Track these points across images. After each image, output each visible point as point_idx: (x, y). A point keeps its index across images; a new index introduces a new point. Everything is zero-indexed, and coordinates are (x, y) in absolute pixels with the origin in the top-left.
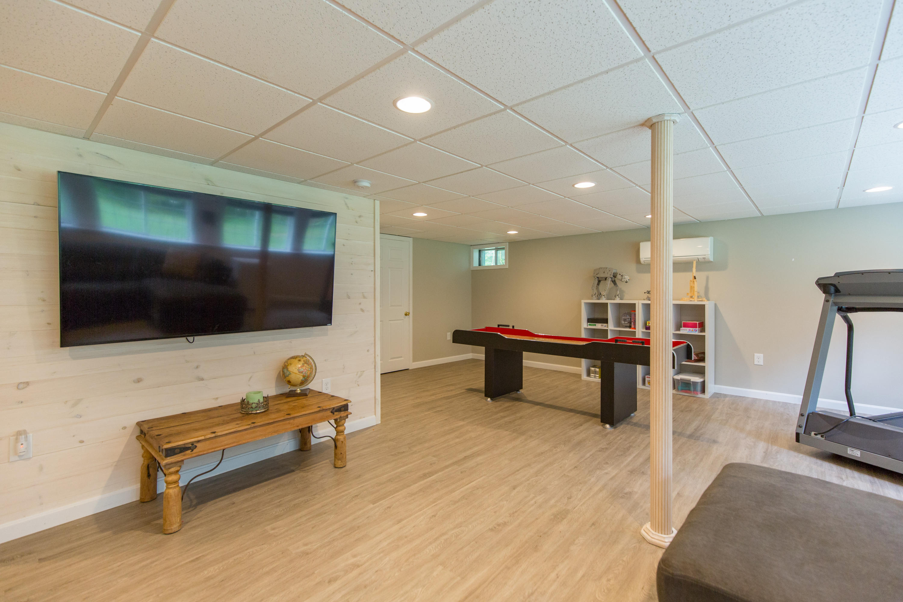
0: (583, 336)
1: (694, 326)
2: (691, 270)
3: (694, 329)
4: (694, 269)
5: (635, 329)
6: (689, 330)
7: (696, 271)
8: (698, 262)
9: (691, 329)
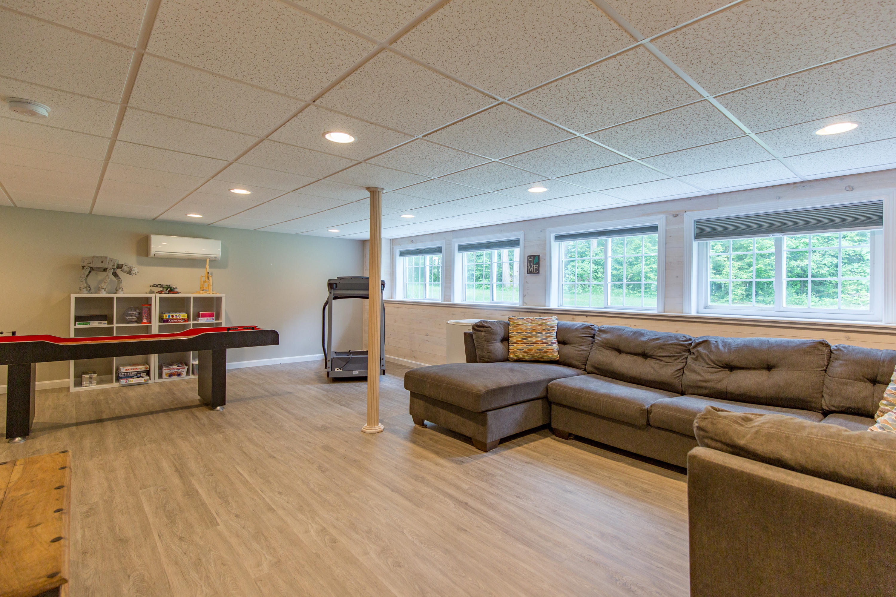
0: (72, 336)
1: (211, 315)
2: (204, 267)
3: (211, 318)
4: (208, 266)
5: (150, 323)
6: (207, 319)
7: (210, 268)
8: (211, 261)
9: (209, 318)
